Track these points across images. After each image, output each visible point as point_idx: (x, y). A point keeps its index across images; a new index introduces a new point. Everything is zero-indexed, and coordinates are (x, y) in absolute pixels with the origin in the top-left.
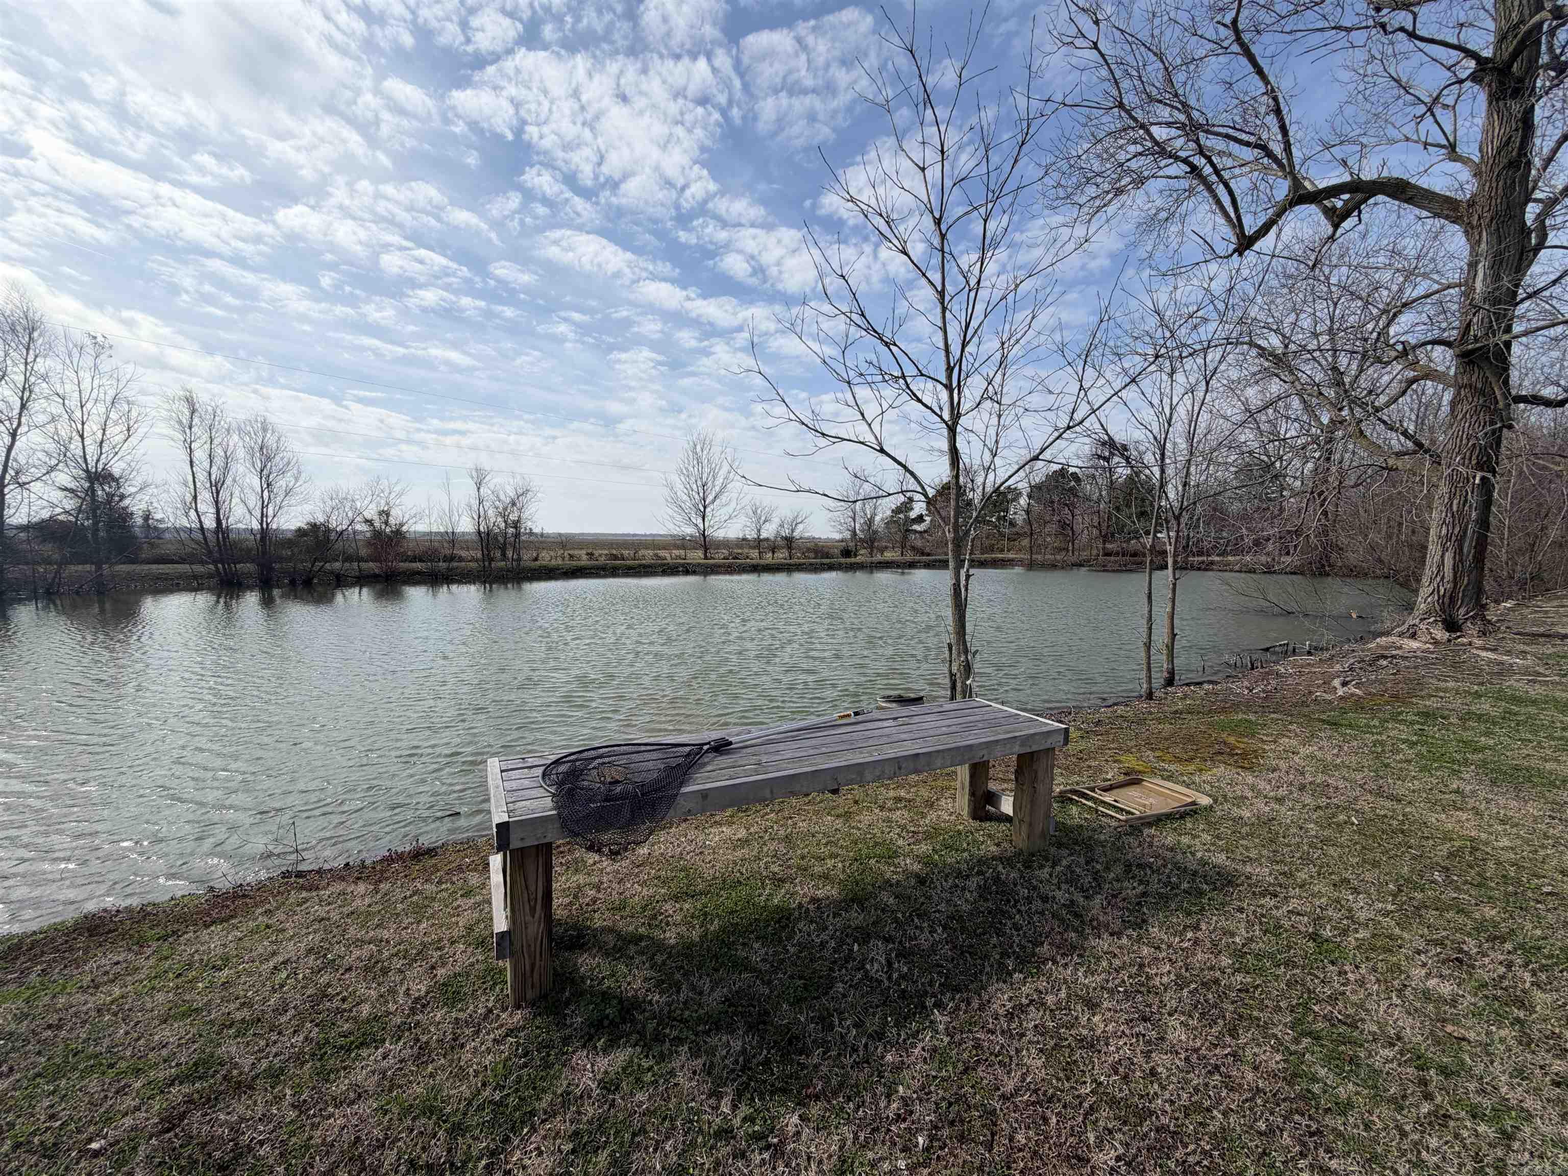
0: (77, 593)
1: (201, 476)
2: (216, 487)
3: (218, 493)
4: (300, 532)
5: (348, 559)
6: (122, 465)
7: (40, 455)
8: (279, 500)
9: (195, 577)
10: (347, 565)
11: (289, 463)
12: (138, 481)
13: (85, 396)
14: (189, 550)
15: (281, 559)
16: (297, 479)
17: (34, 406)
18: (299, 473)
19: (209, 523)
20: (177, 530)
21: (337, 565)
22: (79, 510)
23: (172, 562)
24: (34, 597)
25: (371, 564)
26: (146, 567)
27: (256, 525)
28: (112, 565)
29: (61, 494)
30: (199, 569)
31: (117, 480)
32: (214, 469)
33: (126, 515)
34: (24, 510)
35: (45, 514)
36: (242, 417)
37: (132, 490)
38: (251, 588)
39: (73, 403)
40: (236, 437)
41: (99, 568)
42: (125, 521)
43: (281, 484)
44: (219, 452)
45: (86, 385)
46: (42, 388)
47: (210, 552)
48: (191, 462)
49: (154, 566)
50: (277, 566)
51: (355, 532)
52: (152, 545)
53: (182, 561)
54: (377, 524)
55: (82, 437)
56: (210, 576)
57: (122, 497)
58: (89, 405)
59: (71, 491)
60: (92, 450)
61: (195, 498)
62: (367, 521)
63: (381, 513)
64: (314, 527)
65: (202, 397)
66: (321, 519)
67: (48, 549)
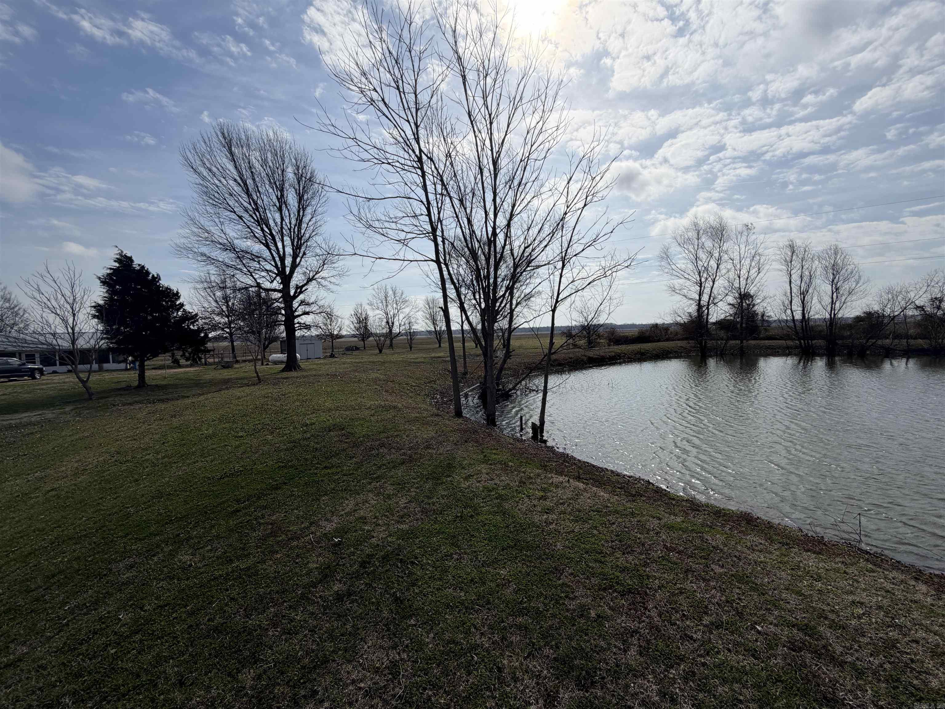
0: (732, 354)
1: (795, 290)
2: (803, 294)
3: (804, 297)
4: (858, 319)
5: (897, 336)
6: (755, 288)
7: (723, 289)
8: (844, 298)
9: (788, 348)
10: (896, 341)
11: (852, 272)
12: (761, 295)
13: (742, 256)
14: (785, 332)
15: (843, 338)
16: (858, 283)
17: (722, 267)
18: (860, 277)
19: (798, 316)
20: (779, 321)
21: (887, 342)
22: (736, 314)
23: (775, 339)
24: (716, 355)
25: (920, 341)
26: (763, 342)
27: (828, 316)
28: (747, 340)
29: (729, 307)
30: (790, 343)
31: (752, 297)
32: (803, 284)
33: (755, 314)
34: (715, 315)
35: (722, 317)
36: (820, 248)
37: (759, 301)
38: (821, 355)
39: (736, 262)
40: (817, 262)
41: (742, 342)
42: (754, 317)
43: (845, 287)
44: (807, 273)
45: (742, 251)
46: (725, 257)
47: (797, 333)
48: (790, 282)
49: (767, 341)
50: (840, 342)
51: (905, 316)
52: (766, 329)
53: (781, 338)
54: (928, 309)
55: (739, 277)
56: (796, 347)
57: (754, 305)
58: (743, 261)
59: (733, 305)
60: (743, 283)
61: (791, 302)
62: (917, 307)
63: (933, 300)
64: (869, 315)
65: (798, 243)
66: (876, 308)
67: (722, 333)
